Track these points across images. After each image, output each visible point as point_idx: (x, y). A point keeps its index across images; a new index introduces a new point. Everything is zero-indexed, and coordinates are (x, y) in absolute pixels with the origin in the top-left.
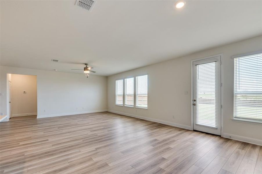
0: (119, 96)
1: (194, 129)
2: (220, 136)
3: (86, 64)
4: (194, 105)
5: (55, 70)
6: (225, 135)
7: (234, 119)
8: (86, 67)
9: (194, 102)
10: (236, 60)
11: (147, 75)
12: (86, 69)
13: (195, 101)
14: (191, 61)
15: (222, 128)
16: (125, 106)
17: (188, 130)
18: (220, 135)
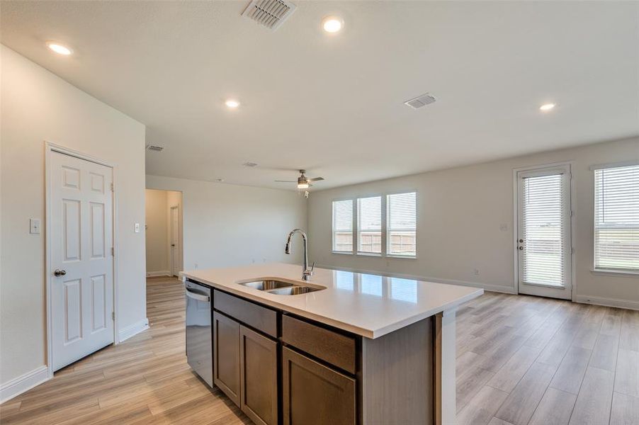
0: (343, 234)
1: (520, 292)
2: (570, 301)
3: (302, 171)
4: (521, 248)
5: (220, 180)
6: (579, 297)
7: (595, 270)
8: (302, 176)
9: (520, 245)
10: (598, 174)
11: (415, 193)
12: (300, 181)
13: (521, 241)
14: (514, 170)
15: (575, 288)
16: (358, 254)
17: (509, 295)
18: (569, 298)
